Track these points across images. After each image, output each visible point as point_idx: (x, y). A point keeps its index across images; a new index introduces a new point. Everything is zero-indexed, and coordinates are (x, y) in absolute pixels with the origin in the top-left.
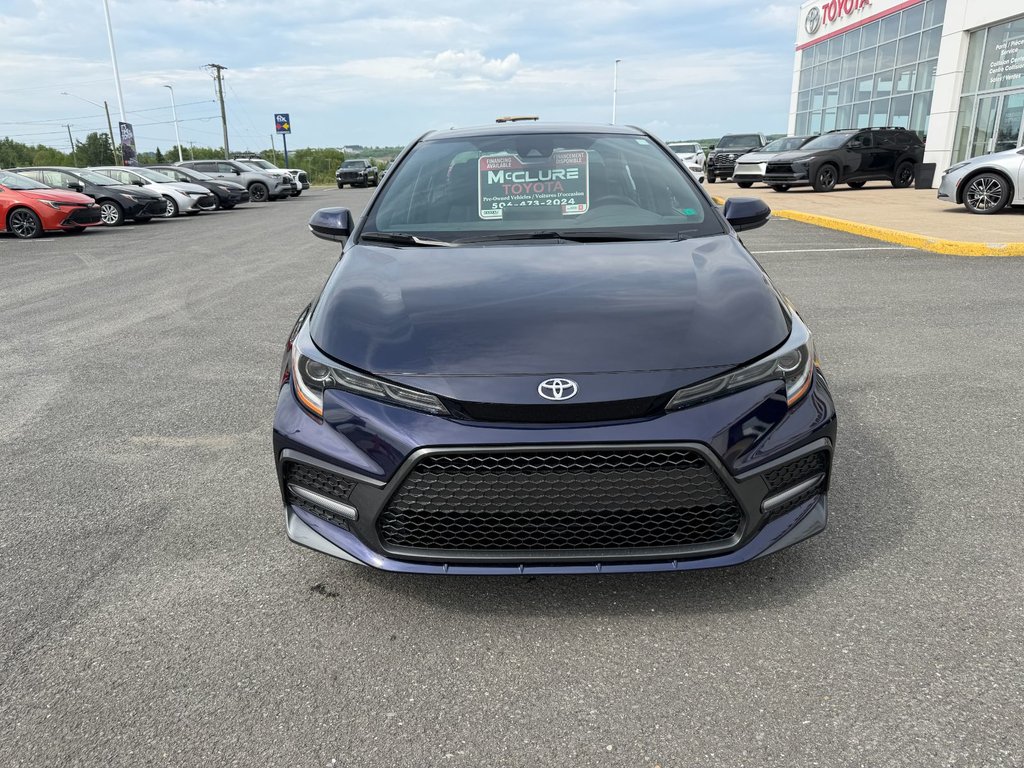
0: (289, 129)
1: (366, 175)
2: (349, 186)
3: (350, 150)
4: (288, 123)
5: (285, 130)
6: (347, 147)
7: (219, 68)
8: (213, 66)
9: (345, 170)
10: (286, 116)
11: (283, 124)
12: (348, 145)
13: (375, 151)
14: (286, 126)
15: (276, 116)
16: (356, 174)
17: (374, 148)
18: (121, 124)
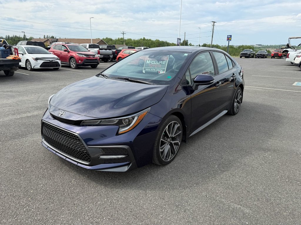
0: (231, 40)
1: (250, 54)
2: (244, 57)
3: (258, 46)
4: (231, 38)
5: (229, 40)
6: (257, 45)
7: (214, 22)
8: (213, 22)
9: (243, 52)
10: (231, 36)
11: (229, 38)
12: (257, 44)
13: (267, 46)
14: (230, 39)
15: (228, 36)
16: (247, 54)
17: (266, 45)
18: (178, 38)
